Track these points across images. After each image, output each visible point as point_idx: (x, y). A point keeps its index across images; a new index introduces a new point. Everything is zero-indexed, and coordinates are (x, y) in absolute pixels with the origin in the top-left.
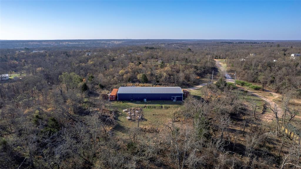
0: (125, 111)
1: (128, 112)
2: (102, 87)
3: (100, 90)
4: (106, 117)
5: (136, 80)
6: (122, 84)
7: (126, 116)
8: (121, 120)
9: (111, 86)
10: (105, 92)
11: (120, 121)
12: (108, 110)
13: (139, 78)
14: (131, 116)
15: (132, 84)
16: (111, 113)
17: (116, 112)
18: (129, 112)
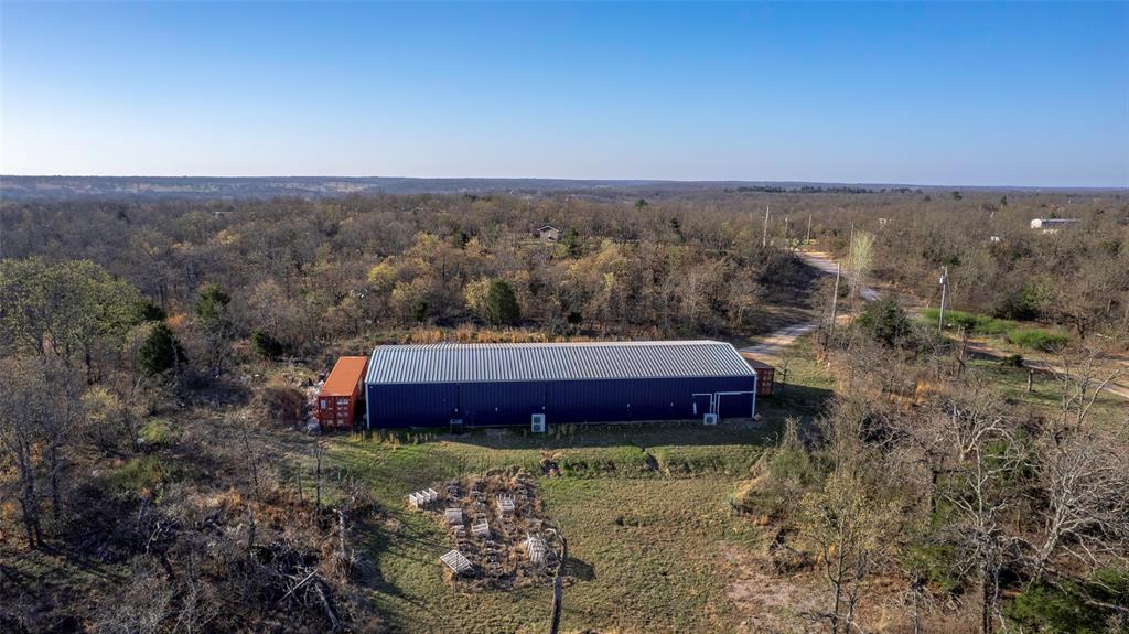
0: (425, 506)
1: (447, 512)
2: (274, 349)
3: (258, 368)
4: (290, 561)
5: (457, 312)
6: (387, 334)
7: (433, 542)
8: (401, 583)
9: (324, 346)
10: (286, 376)
11: (393, 590)
12: (303, 504)
13: (472, 303)
14: (468, 549)
15: (437, 333)
16: (325, 527)
17: (363, 517)
18: (453, 513)
